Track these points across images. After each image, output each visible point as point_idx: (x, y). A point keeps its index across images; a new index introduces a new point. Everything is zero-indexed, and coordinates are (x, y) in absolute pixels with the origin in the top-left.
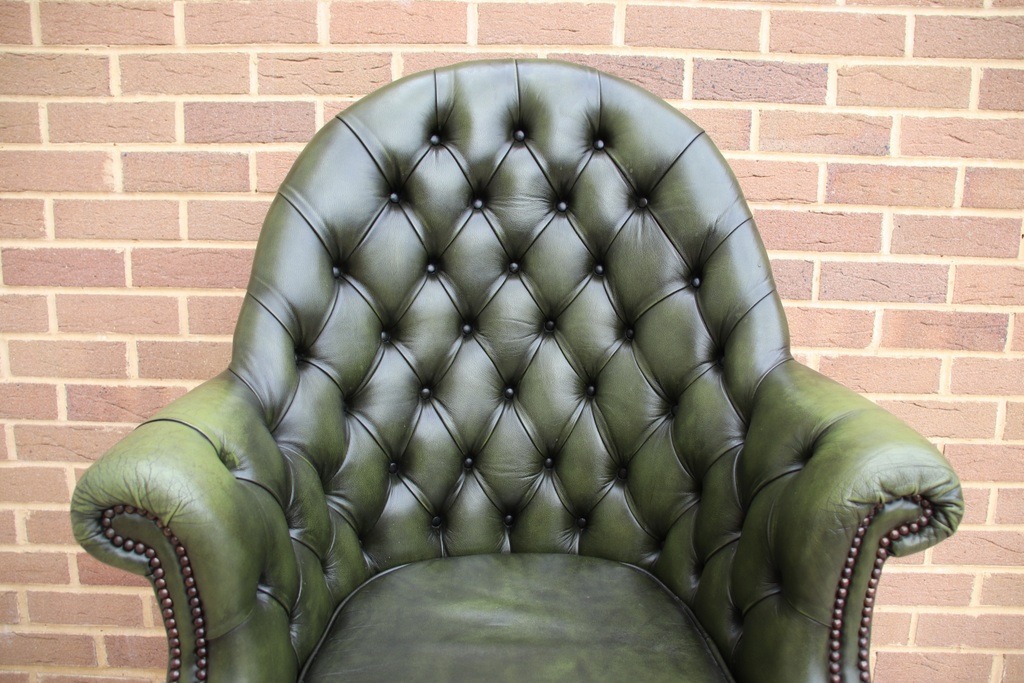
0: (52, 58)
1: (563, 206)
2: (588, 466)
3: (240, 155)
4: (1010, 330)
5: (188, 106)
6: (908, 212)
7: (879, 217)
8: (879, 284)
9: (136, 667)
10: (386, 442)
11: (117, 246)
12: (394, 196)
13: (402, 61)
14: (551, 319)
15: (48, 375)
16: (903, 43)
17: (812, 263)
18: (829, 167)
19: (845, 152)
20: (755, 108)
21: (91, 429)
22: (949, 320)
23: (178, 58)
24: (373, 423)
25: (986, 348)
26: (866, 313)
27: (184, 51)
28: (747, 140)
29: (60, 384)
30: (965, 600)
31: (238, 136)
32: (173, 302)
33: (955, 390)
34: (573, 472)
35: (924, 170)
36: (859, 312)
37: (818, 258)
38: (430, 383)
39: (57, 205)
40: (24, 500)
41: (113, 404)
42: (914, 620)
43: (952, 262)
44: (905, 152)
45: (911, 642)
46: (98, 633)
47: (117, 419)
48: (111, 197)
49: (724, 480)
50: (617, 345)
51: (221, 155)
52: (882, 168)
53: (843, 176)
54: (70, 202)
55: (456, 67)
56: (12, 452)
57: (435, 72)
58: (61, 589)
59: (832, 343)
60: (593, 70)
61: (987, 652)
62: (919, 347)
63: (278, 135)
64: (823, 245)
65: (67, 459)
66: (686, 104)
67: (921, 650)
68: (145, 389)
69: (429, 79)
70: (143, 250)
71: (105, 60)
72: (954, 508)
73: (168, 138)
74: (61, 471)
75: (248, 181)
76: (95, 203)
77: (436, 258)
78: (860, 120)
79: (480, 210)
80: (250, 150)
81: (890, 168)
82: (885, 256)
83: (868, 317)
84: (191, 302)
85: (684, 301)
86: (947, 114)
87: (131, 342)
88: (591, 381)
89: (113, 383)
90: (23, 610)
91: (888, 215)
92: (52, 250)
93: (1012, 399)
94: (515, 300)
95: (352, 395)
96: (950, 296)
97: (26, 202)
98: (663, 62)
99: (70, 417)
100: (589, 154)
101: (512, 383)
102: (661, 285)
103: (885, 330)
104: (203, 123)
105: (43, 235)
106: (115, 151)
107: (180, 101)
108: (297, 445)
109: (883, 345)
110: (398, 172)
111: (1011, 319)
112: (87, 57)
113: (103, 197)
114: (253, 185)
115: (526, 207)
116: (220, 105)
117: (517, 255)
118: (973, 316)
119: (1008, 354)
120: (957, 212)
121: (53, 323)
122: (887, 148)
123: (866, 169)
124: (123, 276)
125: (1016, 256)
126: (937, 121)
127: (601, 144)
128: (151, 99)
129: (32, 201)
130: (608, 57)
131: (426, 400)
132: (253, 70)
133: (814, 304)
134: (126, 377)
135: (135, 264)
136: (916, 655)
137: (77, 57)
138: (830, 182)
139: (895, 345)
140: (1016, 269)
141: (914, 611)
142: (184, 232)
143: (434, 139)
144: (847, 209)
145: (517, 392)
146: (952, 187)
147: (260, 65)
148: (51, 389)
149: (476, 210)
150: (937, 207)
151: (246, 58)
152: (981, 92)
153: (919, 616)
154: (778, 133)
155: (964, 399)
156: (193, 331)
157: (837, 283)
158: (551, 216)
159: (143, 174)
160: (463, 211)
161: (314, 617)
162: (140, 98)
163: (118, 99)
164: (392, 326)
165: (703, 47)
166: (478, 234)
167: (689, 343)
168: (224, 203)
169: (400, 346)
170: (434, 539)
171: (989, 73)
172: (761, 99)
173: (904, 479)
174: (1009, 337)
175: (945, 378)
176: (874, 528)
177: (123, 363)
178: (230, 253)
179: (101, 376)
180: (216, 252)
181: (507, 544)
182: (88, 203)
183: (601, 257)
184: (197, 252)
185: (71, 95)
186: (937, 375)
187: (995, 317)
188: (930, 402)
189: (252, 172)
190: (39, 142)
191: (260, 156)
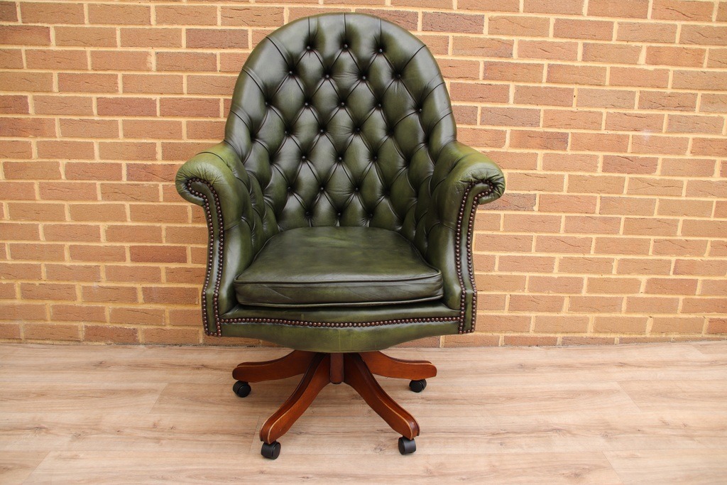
0: (123, 7)
1: (364, 78)
2: (373, 189)
3: (212, 54)
4: (570, 140)
5: (188, 30)
6: (522, 84)
7: (508, 87)
8: (508, 117)
9: (157, 303)
10: (286, 176)
11: (153, 97)
12: (291, 72)
13: (288, 11)
14: (358, 126)
15: (118, 159)
16: (518, 6)
17: (477, 107)
18: (485, 63)
19: (492, 56)
20: (451, 35)
21: (138, 185)
22: (541, 135)
23: (183, 7)
24: (281, 168)
25: (558, 149)
26: (503, 131)
27: (186, 5)
28: (447, 50)
29: (124, 163)
30: (551, 270)
31: (212, 45)
32: (180, 123)
33: (544, 169)
34: (367, 192)
35: (529, 65)
36: (499, 131)
37: (480, 105)
38: (306, 153)
39: (124, 77)
40: (105, 220)
41: (150, 173)
42: (527, 279)
43: (542, 108)
44: (520, 56)
45: (526, 289)
46: (139, 286)
47: (151, 180)
48: (150, 73)
49: (425, 188)
50: (386, 137)
51: (203, 54)
52: (509, 63)
53: (491, 67)
54: (130, 75)
55: (318, 16)
56: (99, 197)
57: (309, 18)
58: (121, 264)
59: (487, 145)
60: (378, 18)
61: (562, 295)
62: (527, 147)
63: (231, 44)
64: (482, 99)
65: (126, 200)
66: (419, 33)
67: (531, 294)
68: (165, 165)
69: (307, 21)
70: (165, 98)
71: (148, 8)
72: (500, 185)
73: (178, 45)
74: (123, 205)
75: (216, 66)
76: (142, 76)
77: (309, 99)
78: (499, 41)
79: (328, 79)
80: (217, 52)
81: (513, 64)
82: (511, 104)
83: (504, 133)
84: (188, 124)
85: (413, 118)
86: (539, 39)
87: (159, 143)
88: (375, 153)
89: (150, 163)
90: (103, 275)
91: (512, 86)
92: (121, 98)
93: (570, 173)
94: (343, 118)
95: (273, 155)
96: (541, 124)
97: (108, 74)
98: (408, 13)
99: (128, 180)
100: (375, 55)
101: (341, 153)
102: (404, 111)
103: (511, 140)
104: (196, 39)
105: (117, 91)
106: (153, 51)
107: (184, 28)
108: (252, 172)
109: (510, 146)
110: (293, 62)
111: (570, 135)
112: (140, 6)
113: (146, 73)
114: (218, 68)
115: (348, 78)
116: (203, 30)
117: (344, 98)
118: (552, 133)
119: (569, 152)
120: (544, 85)
121: (121, 134)
122: (511, 54)
123: (502, 64)
124: (156, 111)
125: (571, 106)
126: (534, 42)
127: (381, 50)
128: (170, 27)
129: (112, 75)
130: (384, 11)
131: (304, 161)
132: (219, 14)
133: (478, 126)
134: (156, 160)
135: (161, 105)
136: (529, 296)
137: (135, 6)
138: (485, 69)
139: (516, 147)
140: (572, 111)
141: (528, 275)
142: (185, 90)
143: (308, 48)
144: (493, 83)
145: (343, 158)
146: (542, 73)
147: (222, 11)
148: (119, 165)
149: (326, 79)
150: (535, 82)
151: (216, 8)
152: (554, 29)
153: (530, 277)
154: (461, 47)
155: (549, 173)
156: (189, 137)
157: (489, 117)
158: (359, 82)
159: (166, 62)
160: (321, 79)
161: (259, 238)
162: (165, 26)
163: (154, 27)
164: (290, 128)
165: (426, 7)
166: (327, 89)
167: (415, 135)
168: (205, 76)
169: (294, 137)
170: (307, 221)
171: (558, 20)
172: (453, 31)
173: (481, 173)
174: (569, 144)
175: (540, 163)
176: (471, 192)
177: (155, 153)
178: (207, 100)
179: (144, 159)
180: (200, 100)
181: (338, 224)
182: (139, 75)
183: (380, 99)
184: (191, 100)
185: (132, 24)
186: (536, 161)
187: (563, 134)
188: (533, 174)
189: (218, 62)
190: (116, 46)
191: (222, 55)
